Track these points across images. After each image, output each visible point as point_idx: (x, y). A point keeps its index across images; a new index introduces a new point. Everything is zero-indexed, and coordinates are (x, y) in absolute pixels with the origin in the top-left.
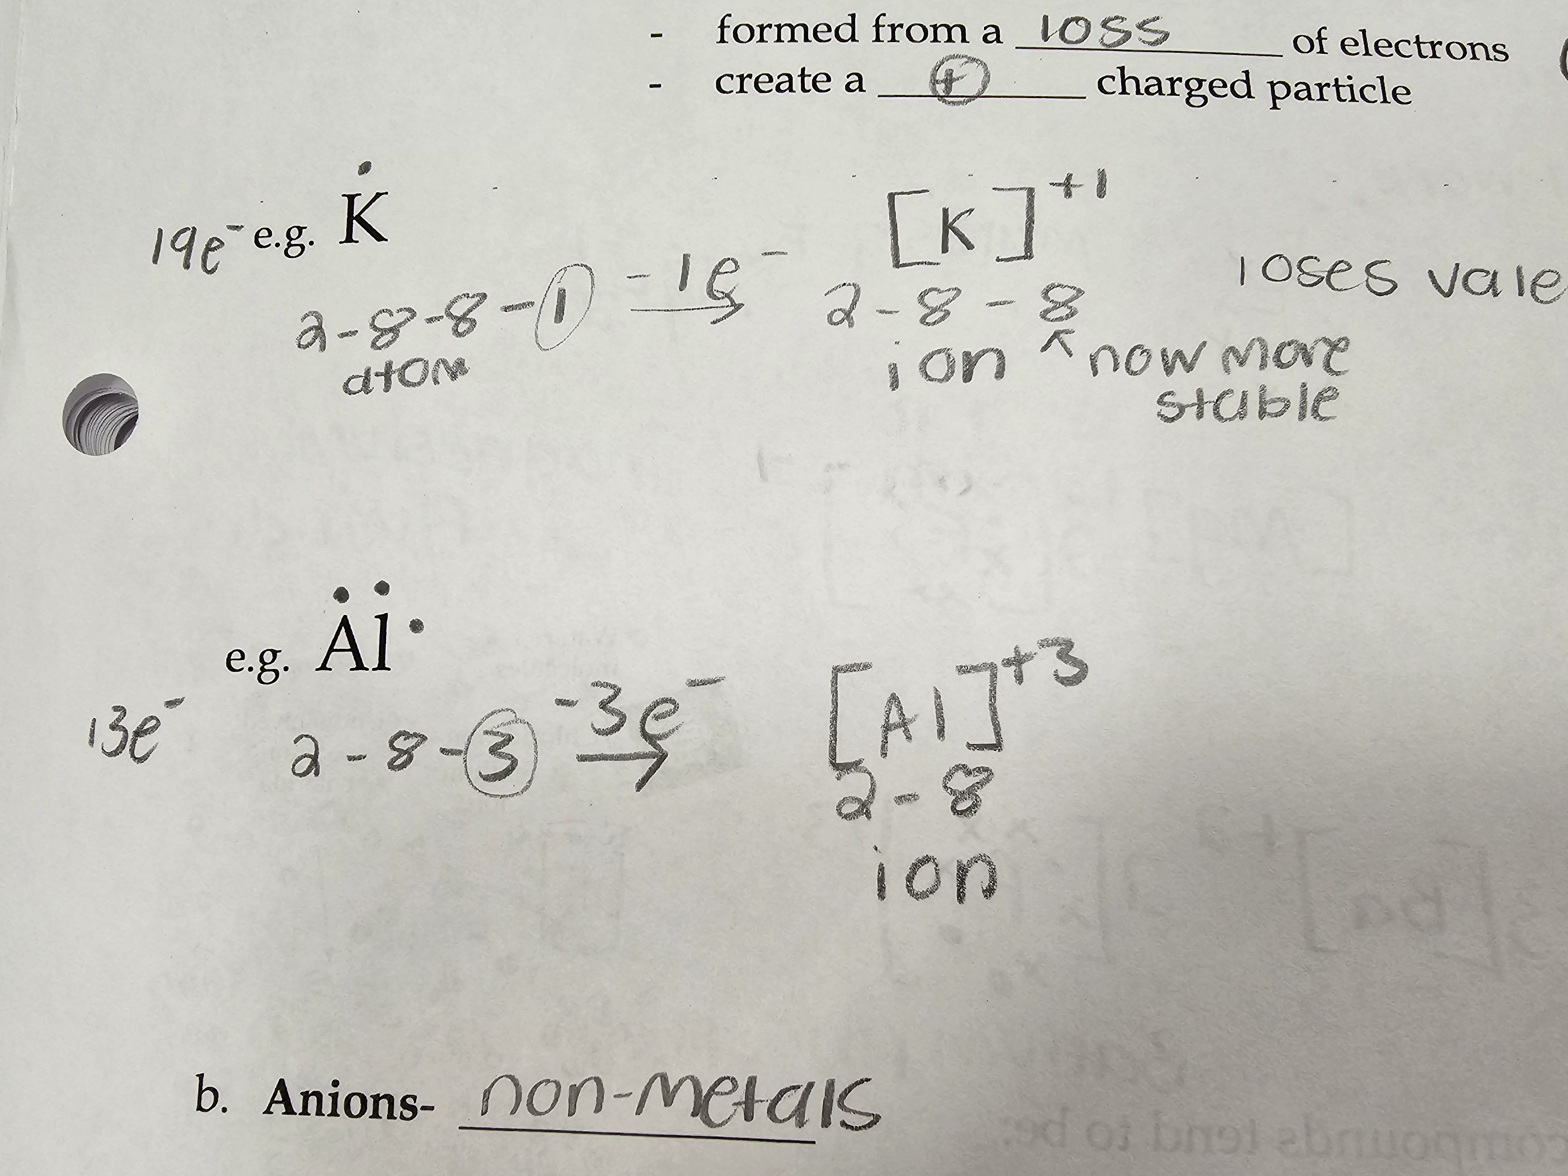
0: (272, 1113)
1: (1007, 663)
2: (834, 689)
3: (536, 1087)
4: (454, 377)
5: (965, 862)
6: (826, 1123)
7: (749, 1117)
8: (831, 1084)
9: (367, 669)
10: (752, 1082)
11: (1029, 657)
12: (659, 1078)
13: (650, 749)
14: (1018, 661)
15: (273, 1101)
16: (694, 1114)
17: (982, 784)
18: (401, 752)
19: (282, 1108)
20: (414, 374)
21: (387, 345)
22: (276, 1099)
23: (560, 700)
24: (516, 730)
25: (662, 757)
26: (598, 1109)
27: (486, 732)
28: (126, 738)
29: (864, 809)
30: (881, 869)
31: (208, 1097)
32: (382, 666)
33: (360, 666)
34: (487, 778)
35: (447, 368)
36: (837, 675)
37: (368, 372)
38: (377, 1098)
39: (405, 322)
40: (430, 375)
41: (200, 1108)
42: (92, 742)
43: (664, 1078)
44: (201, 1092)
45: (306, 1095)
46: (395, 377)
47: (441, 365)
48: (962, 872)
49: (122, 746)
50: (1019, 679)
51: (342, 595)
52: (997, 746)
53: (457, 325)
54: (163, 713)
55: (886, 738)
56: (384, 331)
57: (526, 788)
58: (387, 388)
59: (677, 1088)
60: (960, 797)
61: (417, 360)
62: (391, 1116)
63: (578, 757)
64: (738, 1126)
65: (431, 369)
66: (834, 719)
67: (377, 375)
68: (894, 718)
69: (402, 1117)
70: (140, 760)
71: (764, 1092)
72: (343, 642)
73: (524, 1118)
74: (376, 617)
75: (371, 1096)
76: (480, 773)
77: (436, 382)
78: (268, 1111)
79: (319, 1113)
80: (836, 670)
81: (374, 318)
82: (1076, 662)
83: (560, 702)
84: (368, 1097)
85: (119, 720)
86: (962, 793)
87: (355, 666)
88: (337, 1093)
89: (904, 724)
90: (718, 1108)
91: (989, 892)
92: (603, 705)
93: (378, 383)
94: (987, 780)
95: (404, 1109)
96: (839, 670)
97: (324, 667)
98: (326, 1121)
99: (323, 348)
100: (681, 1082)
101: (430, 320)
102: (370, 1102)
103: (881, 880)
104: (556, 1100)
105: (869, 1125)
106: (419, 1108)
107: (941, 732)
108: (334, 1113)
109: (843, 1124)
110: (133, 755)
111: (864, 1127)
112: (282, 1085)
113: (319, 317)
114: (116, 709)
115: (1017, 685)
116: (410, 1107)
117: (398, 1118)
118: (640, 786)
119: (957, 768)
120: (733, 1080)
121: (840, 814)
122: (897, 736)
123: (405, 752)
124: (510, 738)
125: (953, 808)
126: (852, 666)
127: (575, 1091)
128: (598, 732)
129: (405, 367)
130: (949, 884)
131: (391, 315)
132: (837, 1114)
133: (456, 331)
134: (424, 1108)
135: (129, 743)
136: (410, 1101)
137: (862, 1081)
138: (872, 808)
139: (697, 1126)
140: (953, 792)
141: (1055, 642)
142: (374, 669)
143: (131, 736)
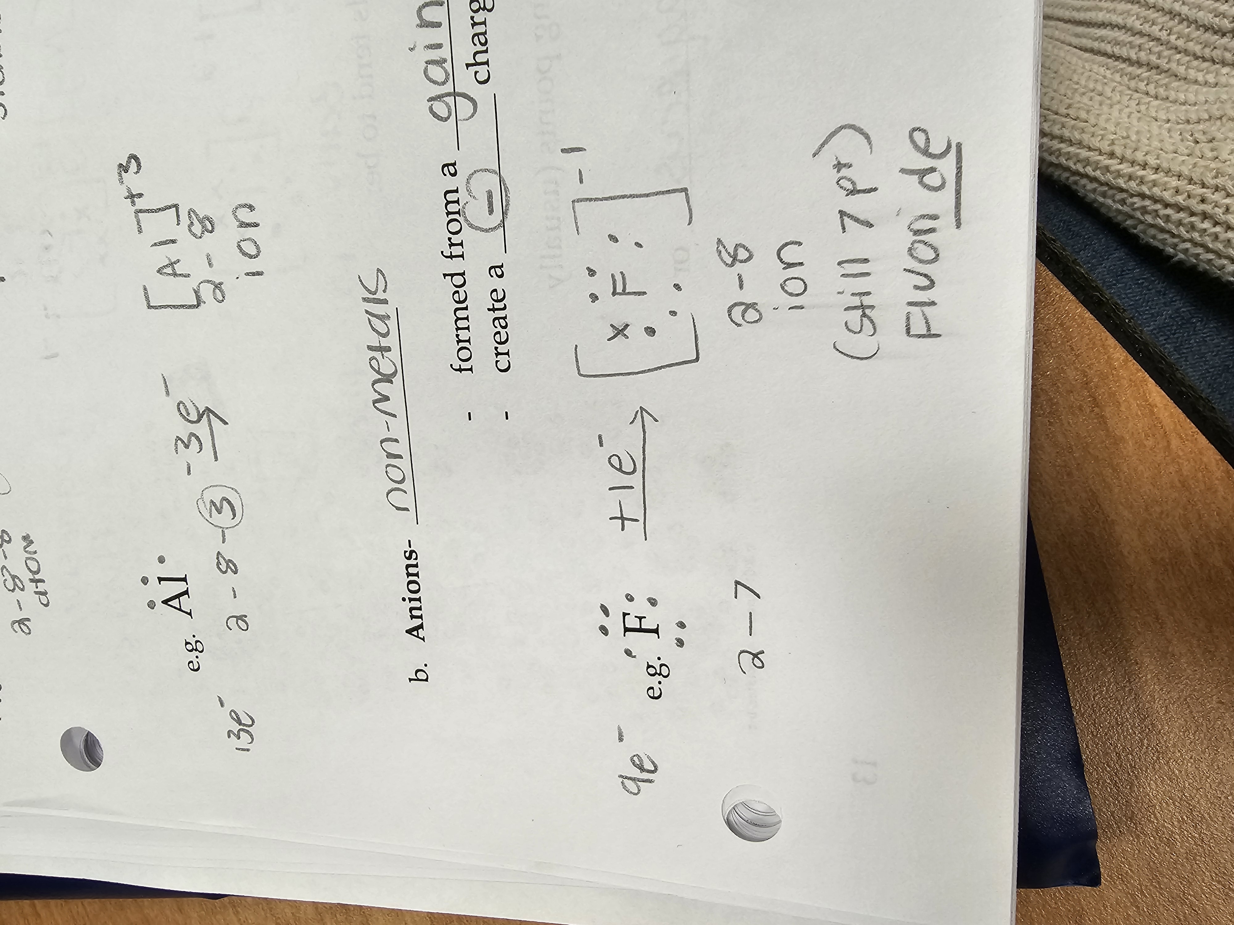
0: (424, 637)
1: (133, 203)
2: (159, 308)
3: (391, 479)
4: (32, 542)
5: (238, 223)
6: (385, 302)
7: (389, 349)
8: (365, 300)
9: (188, 588)
10: (370, 348)
11: (129, 190)
12: (376, 405)
13: (205, 416)
14: (132, 197)
15: (418, 637)
16: (391, 382)
17: (196, 215)
18: (228, 566)
19: (420, 631)
20: (34, 566)
21: (21, 582)
22: (416, 635)
23: (188, 473)
24: (207, 499)
25: (208, 409)
26: (396, 441)
27: (211, 516)
28: (243, 730)
29: (218, 286)
30: (247, 274)
31: (421, 675)
32: (184, 580)
33: (186, 593)
34: (234, 515)
35: (28, 546)
36: (152, 306)
37: (36, 593)
38: (409, 574)
39: (9, 572)
40: (31, 556)
41: (426, 680)
42: (248, 750)
43: (375, 402)
44: (418, 680)
45: (412, 617)
46: (37, 577)
47: (27, 549)
48: (244, 225)
49: (247, 732)
50: (140, 195)
51: (151, 605)
52: (176, 206)
53: (6, 541)
54: (228, 708)
55: (180, 275)
56: (15, 584)
57: (236, 491)
58: (42, 581)
59: (379, 394)
60: (205, 230)
61: (26, 564)
62: (416, 566)
63: (216, 461)
64: (394, 355)
65: (29, 556)
66: (174, 307)
67: (37, 588)
68: (169, 270)
69: (416, 559)
70: (253, 721)
71: (375, 341)
72: (175, 603)
73: (407, 485)
74: (160, 584)
75: (408, 578)
76: (232, 519)
77: (35, 552)
78: (423, 639)
79: (420, 609)
80: (150, 307)
81: (9, 590)
82: (129, 162)
83: (189, 473)
84: (409, 580)
85: (234, 734)
86: (203, 227)
87: (187, 596)
88: (409, 598)
89: (172, 264)
90: (387, 369)
91: (251, 208)
92: (187, 446)
93: (41, 587)
94: (194, 212)
95: (412, 558)
96: (149, 305)
97: (190, 614)
98: (424, 604)
99: (28, 620)
100: (376, 391)
101: (6, 557)
102: (411, 578)
103: (253, 274)
104: (395, 466)
105: (383, 275)
106: (411, 549)
107: (173, 241)
108: (419, 600)
109: (384, 291)
110: (251, 726)
111: (384, 278)
112: (409, 632)
113: (14, 622)
114: (229, 737)
115: (144, 197)
116: (410, 554)
117: (417, 561)
118: (226, 423)
119: (190, 231)
120: (371, 359)
121: (223, 301)
122: (179, 269)
123: (228, 564)
124: (212, 502)
125: (211, 232)
126: (146, 297)
127: (390, 455)
128: (201, 449)
129: (31, 571)
130: (250, 232)
131: (6, 580)
132: (380, 295)
133: (9, 542)
134: (410, 547)
135: (245, 728)
136: (407, 555)
137: (361, 281)
138: (217, 282)
139: (397, 379)
140: (203, 233)
141: (120, 174)
142: (187, 584)
143: (241, 727)
